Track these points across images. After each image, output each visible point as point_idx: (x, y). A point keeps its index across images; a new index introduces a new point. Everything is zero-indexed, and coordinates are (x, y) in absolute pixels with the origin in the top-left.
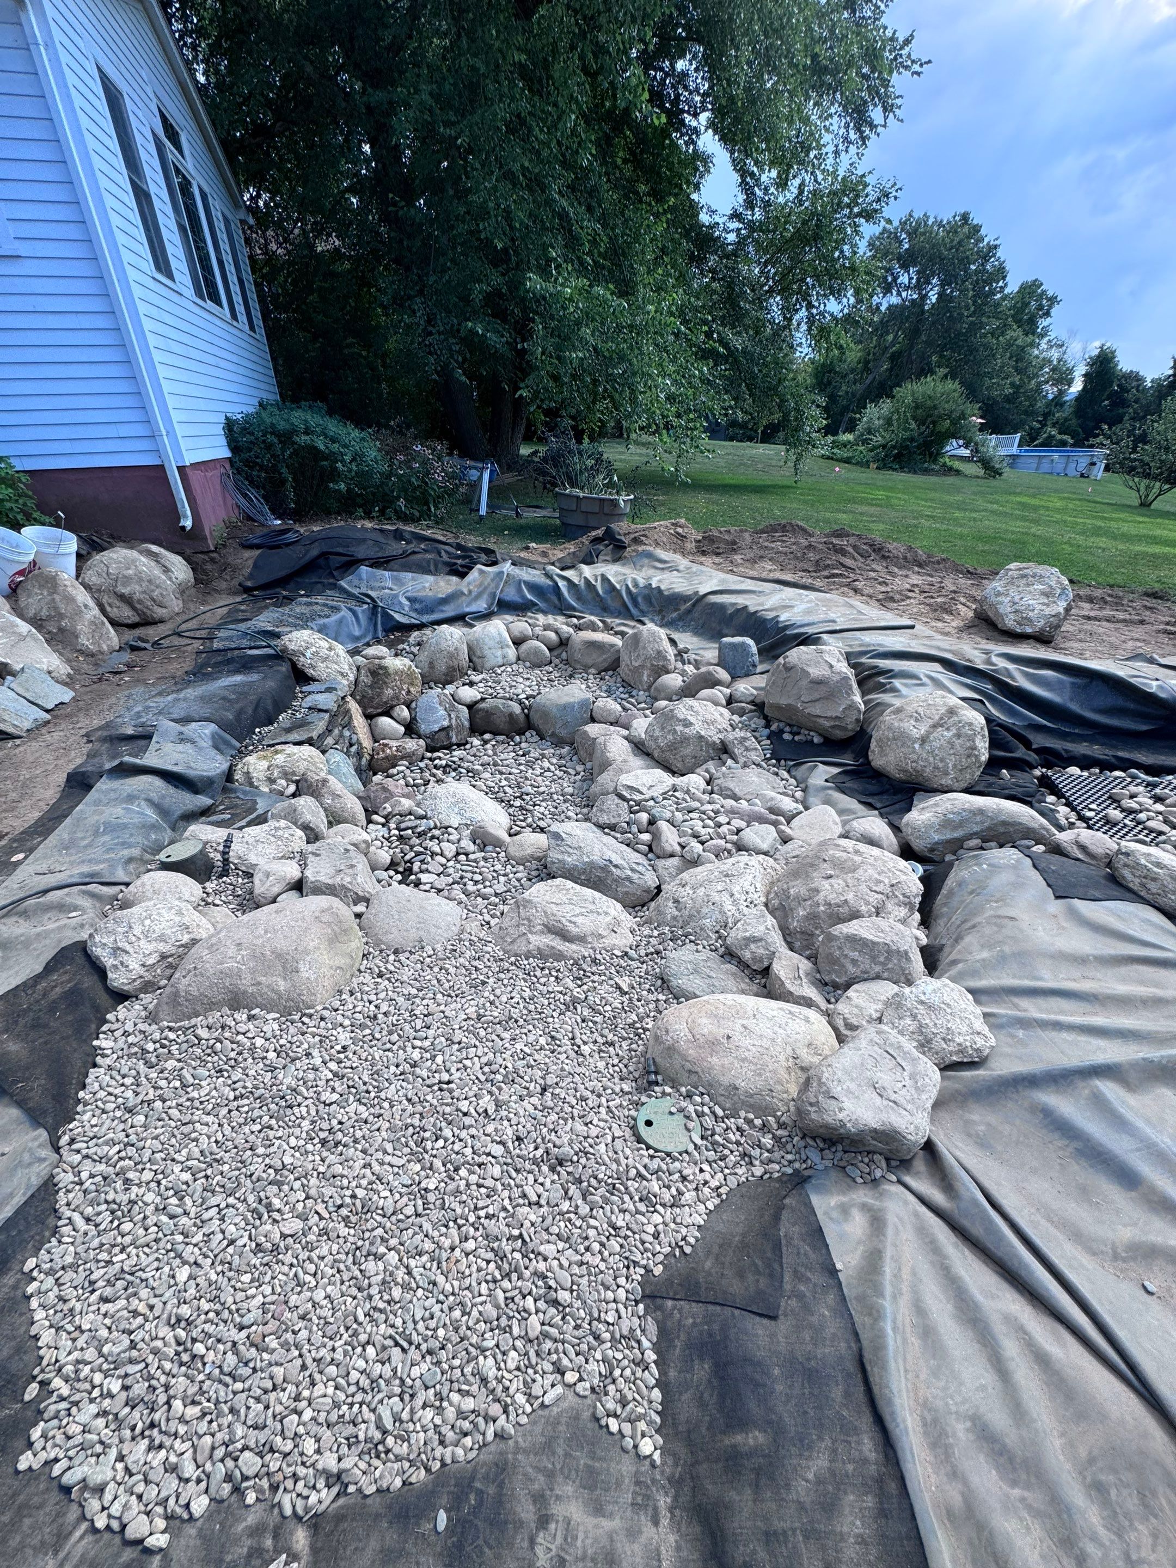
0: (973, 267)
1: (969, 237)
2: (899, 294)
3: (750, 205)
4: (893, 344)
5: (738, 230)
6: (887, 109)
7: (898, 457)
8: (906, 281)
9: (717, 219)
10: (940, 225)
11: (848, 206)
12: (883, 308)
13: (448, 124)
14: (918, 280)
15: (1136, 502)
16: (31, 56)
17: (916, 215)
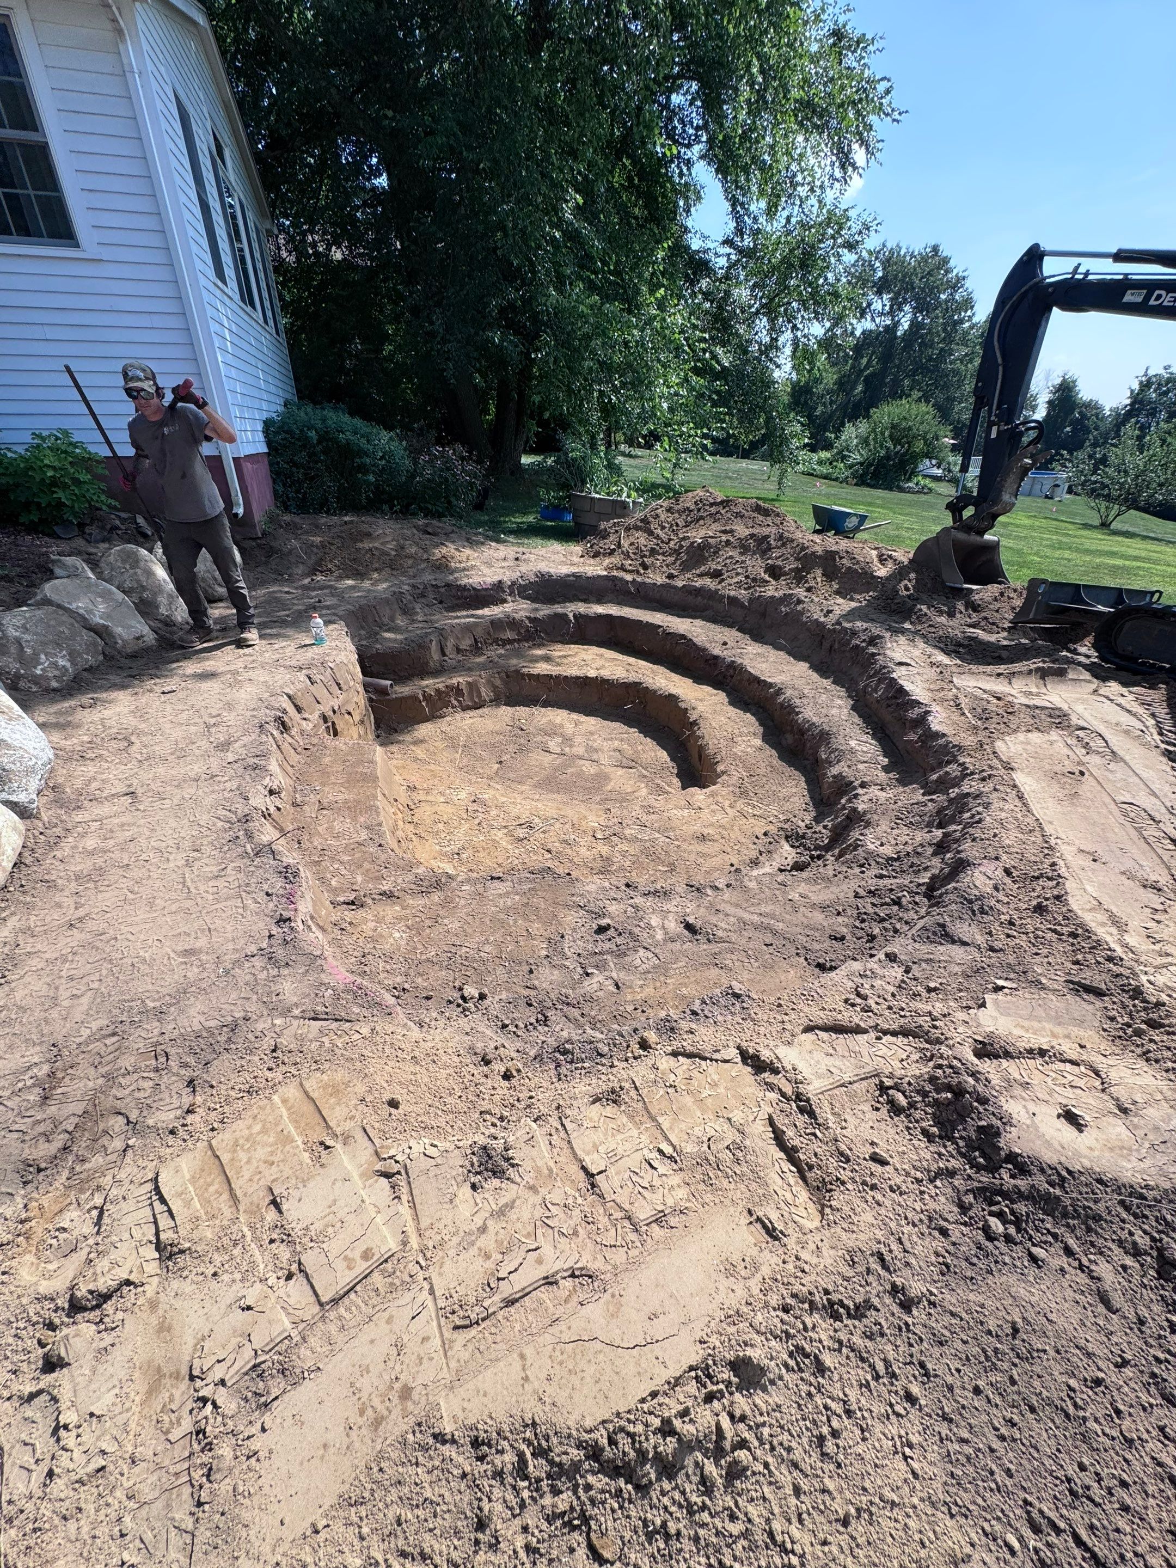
0: (943, 297)
1: (939, 268)
2: (873, 320)
3: (740, 231)
4: (867, 367)
5: (728, 255)
6: (869, 152)
7: (876, 475)
8: (880, 307)
9: (710, 245)
10: (912, 256)
11: (833, 237)
12: (858, 333)
13: (470, 148)
14: (891, 307)
15: (1097, 522)
16: (126, 81)
17: (889, 246)
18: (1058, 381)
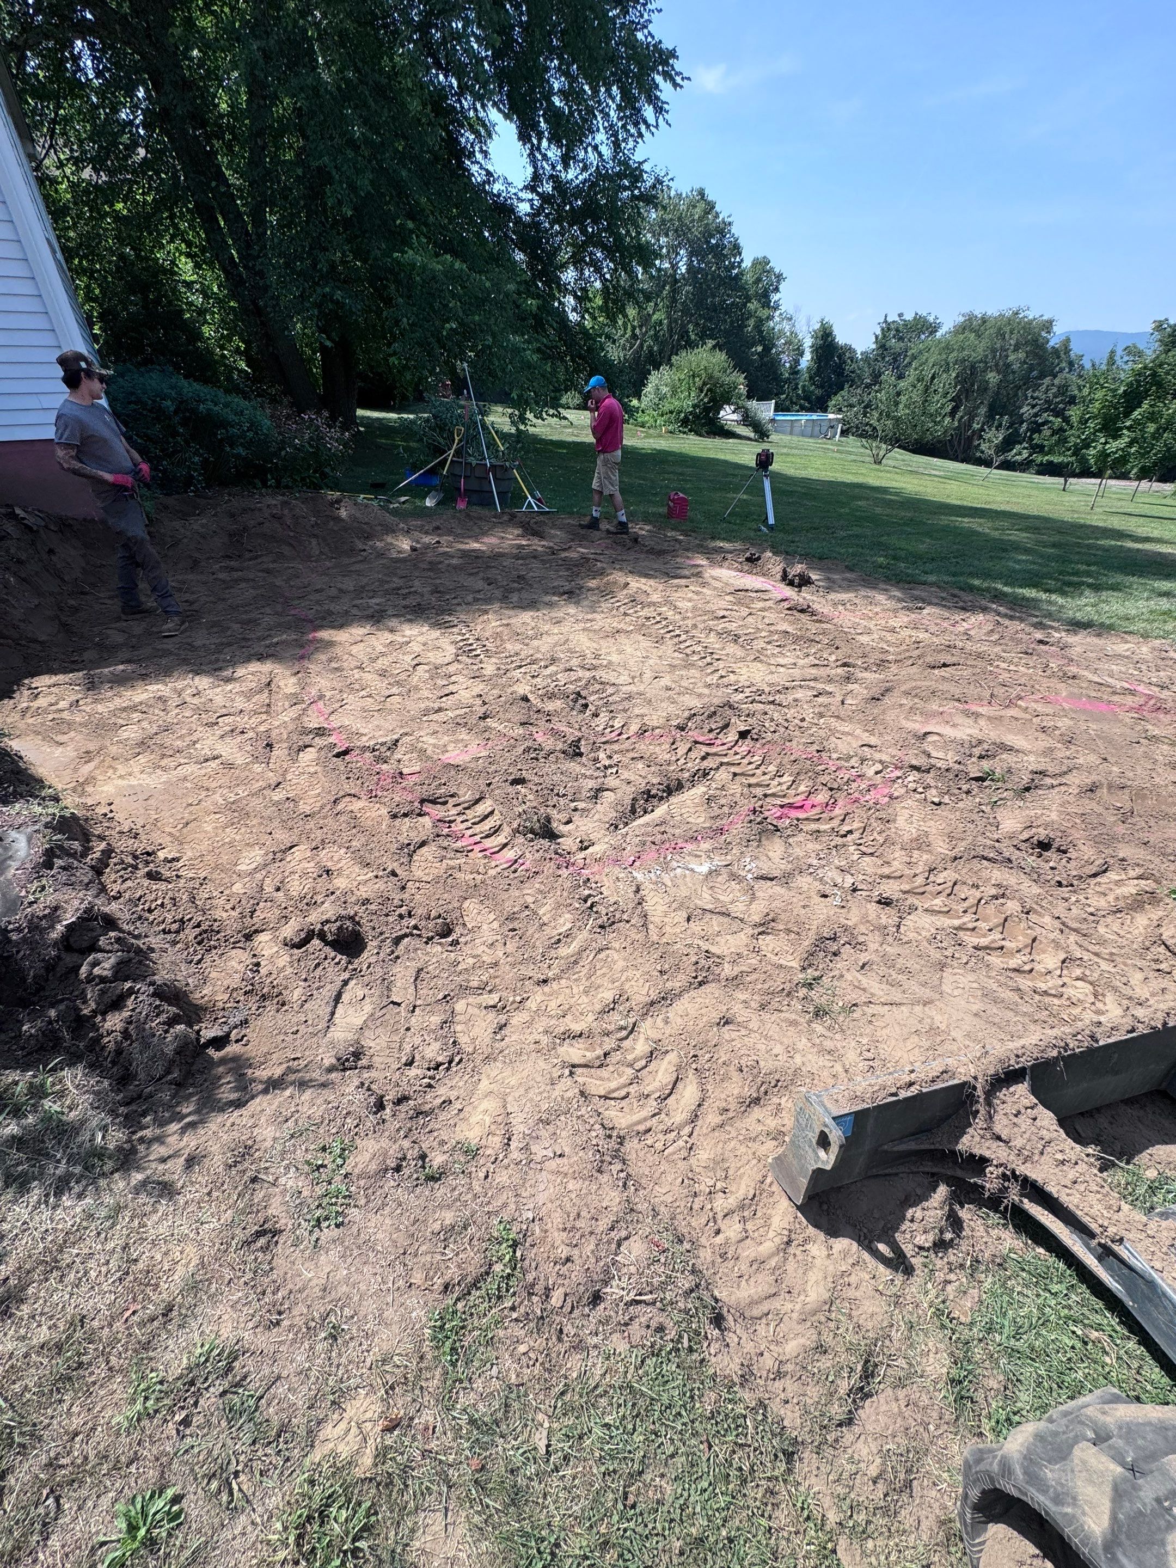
0: (713, 241)
1: (707, 213)
3: (539, 177)
9: (512, 190)
10: (681, 199)
15: (870, 460)
18: (817, 326)
